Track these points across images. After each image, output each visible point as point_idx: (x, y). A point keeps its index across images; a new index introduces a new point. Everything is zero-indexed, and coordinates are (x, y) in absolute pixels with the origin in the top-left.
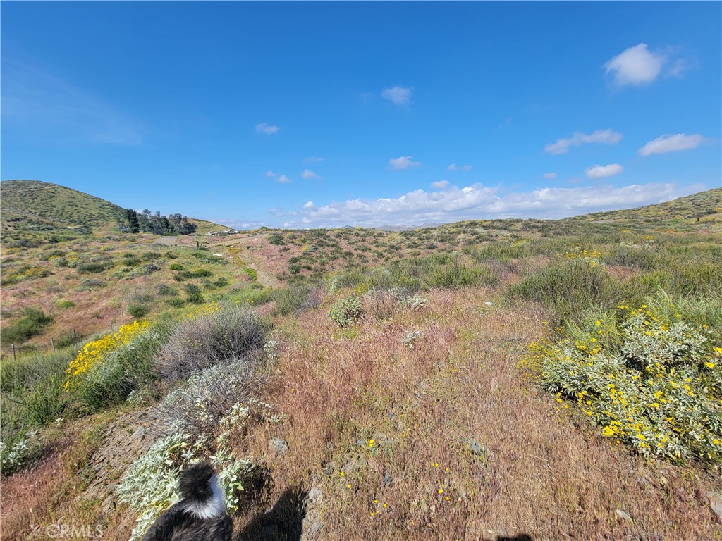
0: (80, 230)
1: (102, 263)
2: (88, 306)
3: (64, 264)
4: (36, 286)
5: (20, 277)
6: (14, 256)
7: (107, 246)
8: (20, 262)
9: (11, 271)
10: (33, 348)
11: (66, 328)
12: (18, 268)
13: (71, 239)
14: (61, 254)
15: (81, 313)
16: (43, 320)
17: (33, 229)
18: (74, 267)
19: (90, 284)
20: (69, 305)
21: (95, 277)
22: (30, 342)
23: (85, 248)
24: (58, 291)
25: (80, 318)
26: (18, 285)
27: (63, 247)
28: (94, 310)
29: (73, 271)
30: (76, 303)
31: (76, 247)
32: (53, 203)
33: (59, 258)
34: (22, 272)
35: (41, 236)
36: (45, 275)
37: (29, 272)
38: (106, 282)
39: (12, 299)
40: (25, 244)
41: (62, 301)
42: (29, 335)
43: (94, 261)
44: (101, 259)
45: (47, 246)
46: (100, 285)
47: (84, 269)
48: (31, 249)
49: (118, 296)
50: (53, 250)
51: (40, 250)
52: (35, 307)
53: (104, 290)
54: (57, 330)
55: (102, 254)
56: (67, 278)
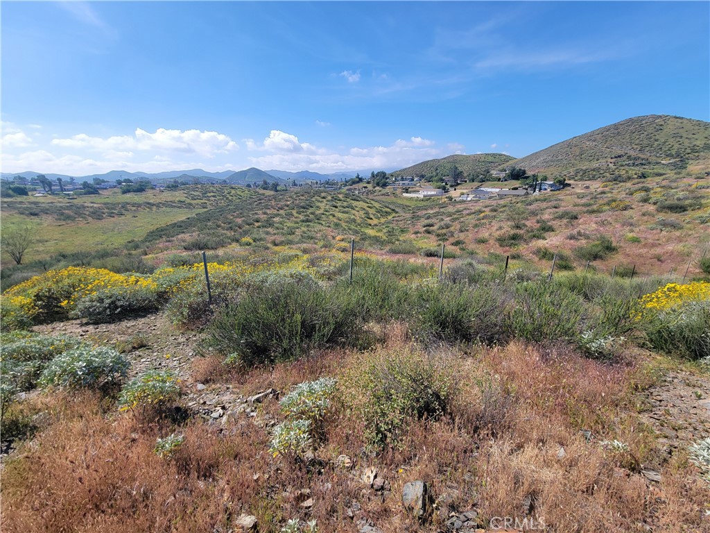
0: (675, 165)
1: (687, 202)
2: (653, 245)
3: (645, 200)
4: (614, 217)
5: (606, 208)
6: (607, 189)
7: (701, 183)
8: (609, 195)
9: (601, 202)
10: (594, 269)
11: (625, 261)
12: (606, 200)
13: (661, 175)
14: (647, 190)
15: (643, 251)
16: (610, 249)
17: (628, 165)
18: (655, 204)
19: (664, 224)
20: (636, 241)
21: (672, 217)
22: (594, 263)
23: (674, 185)
24: (631, 225)
25: (641, 256)
26: (601, 215)
27: (651, 182)
28: (658, 251)
29: (652, 208)
30: (642, 240)
31: (664, 183)
32: (657, 138)
33: (643, 194)
34: (608, 204)
35: (633, 171)
36: (625, 209)
37: (614, 204)
38: (683, 224)
39: (594, 225)
40: (617, 179)
41: (630, 235)
42: (596, 257)
43: (679, 199)
44: (687, 198)
45: (636, 181)
46: (674, 226)
47: (664, 208)
48: (622, 184)
49: (693, 242)
50: (640, 185)
51: (629, 185)
52: (608, 235)
53: (678, 233)
54: (617, 260)
55: (692, 192)
56: (644, 215)
